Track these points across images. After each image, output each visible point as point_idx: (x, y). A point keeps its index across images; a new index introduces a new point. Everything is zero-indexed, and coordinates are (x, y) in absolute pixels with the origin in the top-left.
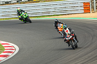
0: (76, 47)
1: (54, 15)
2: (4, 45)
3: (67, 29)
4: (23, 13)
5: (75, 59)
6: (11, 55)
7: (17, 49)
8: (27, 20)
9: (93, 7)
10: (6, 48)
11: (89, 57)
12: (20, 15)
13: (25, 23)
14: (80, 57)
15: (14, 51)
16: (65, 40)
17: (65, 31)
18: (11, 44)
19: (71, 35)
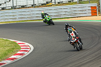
0: (81, 49)
1: (64, 18)
2: (20, 45)
3: (73, 33)
4: (47, 16)
5: (84, 57)
6: (27, 54)
7: (32, 48)
9: (99, 11)
10: (22, 47)
11: (96, 55)
12: (44, 18)
15: (29, 50)
16: (71, 43)
17: (71, 34)
18: (27, 44)
19: (75, 38)
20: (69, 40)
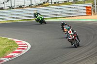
3: (70, 30)
8: (42, 22)
10: (19, 45)
12: (36, 17)
13: (41, 24)
14: (83, 53)
19: (73, 35)
20: (67, 37)
